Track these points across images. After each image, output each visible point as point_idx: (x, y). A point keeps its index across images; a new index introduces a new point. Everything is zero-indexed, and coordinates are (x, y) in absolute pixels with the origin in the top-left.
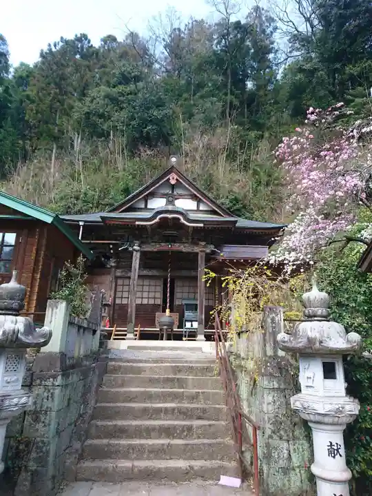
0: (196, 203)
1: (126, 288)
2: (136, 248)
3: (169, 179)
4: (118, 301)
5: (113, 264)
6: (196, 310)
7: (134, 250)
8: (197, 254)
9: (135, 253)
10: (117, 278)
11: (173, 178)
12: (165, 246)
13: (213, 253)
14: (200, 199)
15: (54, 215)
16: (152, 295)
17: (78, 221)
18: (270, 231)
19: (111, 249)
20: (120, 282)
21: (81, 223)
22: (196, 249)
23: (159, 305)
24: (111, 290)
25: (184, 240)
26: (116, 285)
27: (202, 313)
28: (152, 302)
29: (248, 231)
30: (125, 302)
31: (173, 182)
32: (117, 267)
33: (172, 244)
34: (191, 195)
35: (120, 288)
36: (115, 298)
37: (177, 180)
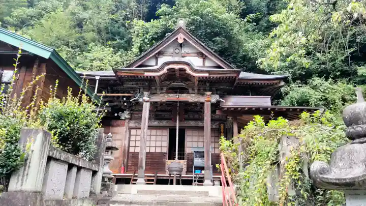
0: (202, 59)
1: (138, 138)
2: (146, 98)
3: (177, 39)
4: (132, 150)
5: (127, 116)
6: (203, 157)
7: (144, 101)
8: (203, 104)
9: (145, 103)
10: (130, 128)
11: (181, 38)
12: (172, 97)
13: (218, 102)
14: (206, 56)
15: (52, 50)
16: (159, 144)
17: (94, 76)
18: (272, 82)
19: (124, 102)
20: (133, 132)
21: (98, 78)
22: (202, 99)
23: (166, 153)
24: (125, 140)
25: (190, 91)
26: (130, 135)
27: (208, 160)
28: (158, 150)
29: (251, 82)
30: (138, 150)
31: (181, 41)
32: (130, 119)
33: (180, 95)
34: (198, 53)
35: (133, 138)
36: (129, 146)
37: (184, 39)
